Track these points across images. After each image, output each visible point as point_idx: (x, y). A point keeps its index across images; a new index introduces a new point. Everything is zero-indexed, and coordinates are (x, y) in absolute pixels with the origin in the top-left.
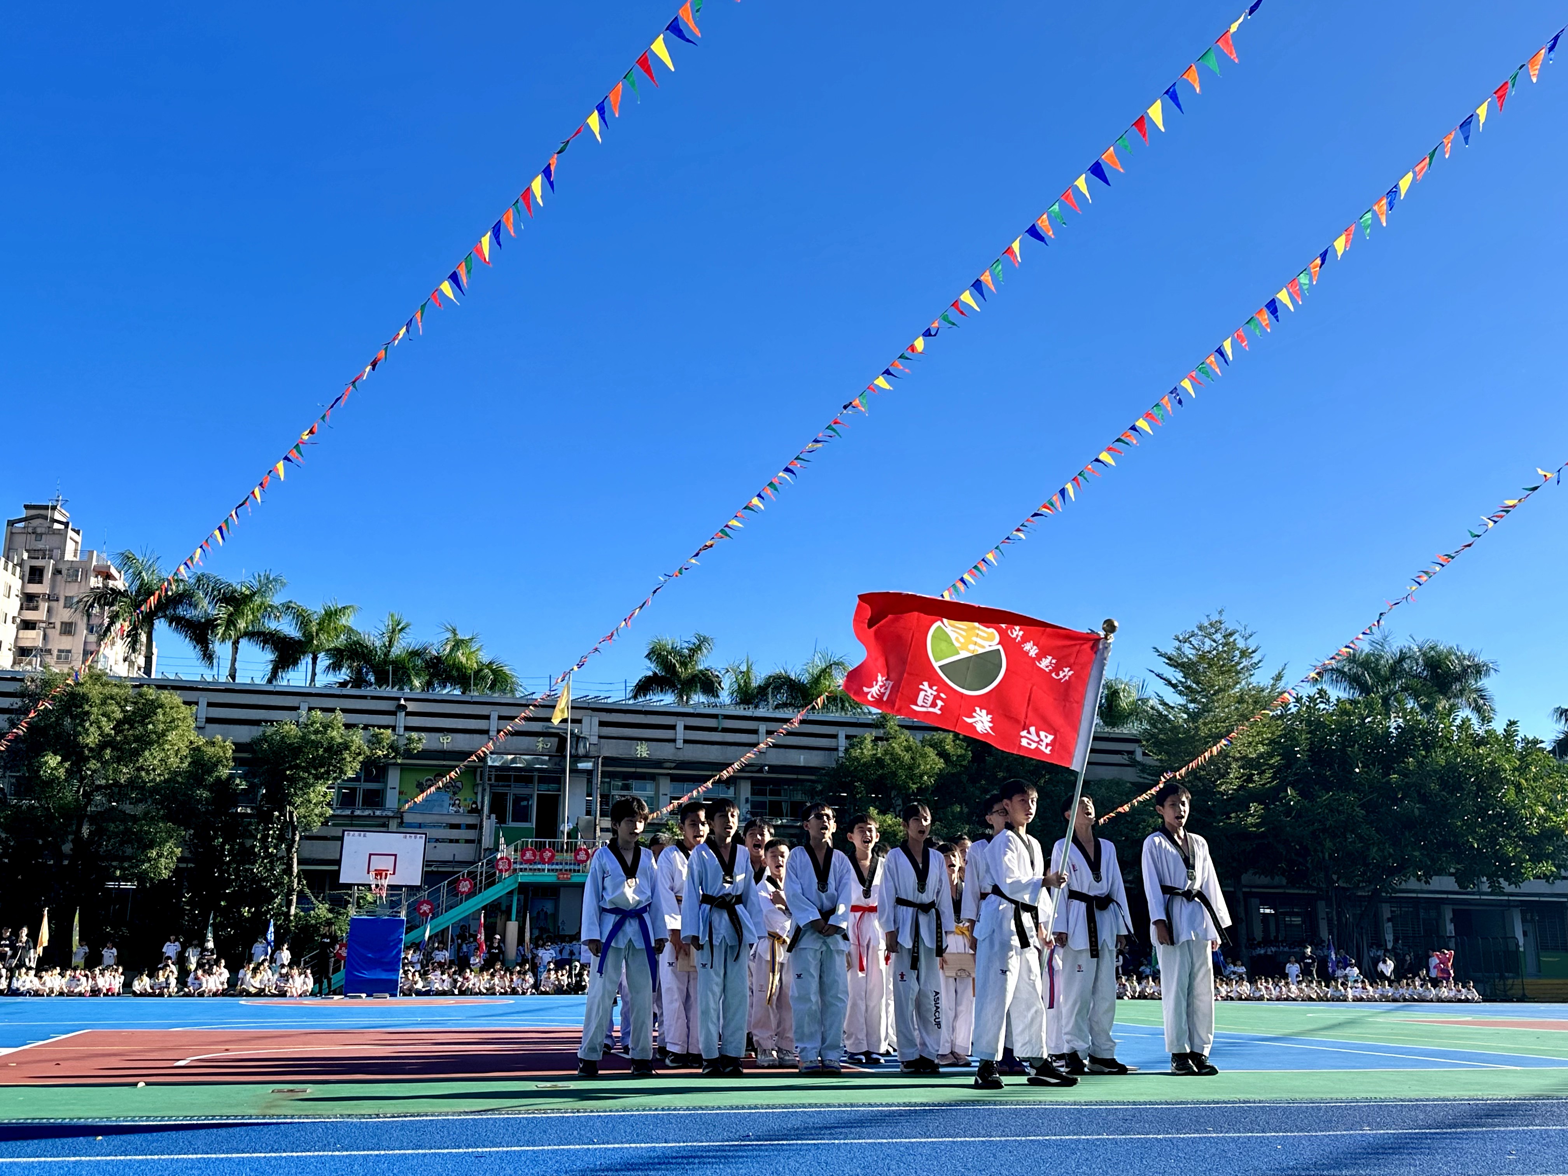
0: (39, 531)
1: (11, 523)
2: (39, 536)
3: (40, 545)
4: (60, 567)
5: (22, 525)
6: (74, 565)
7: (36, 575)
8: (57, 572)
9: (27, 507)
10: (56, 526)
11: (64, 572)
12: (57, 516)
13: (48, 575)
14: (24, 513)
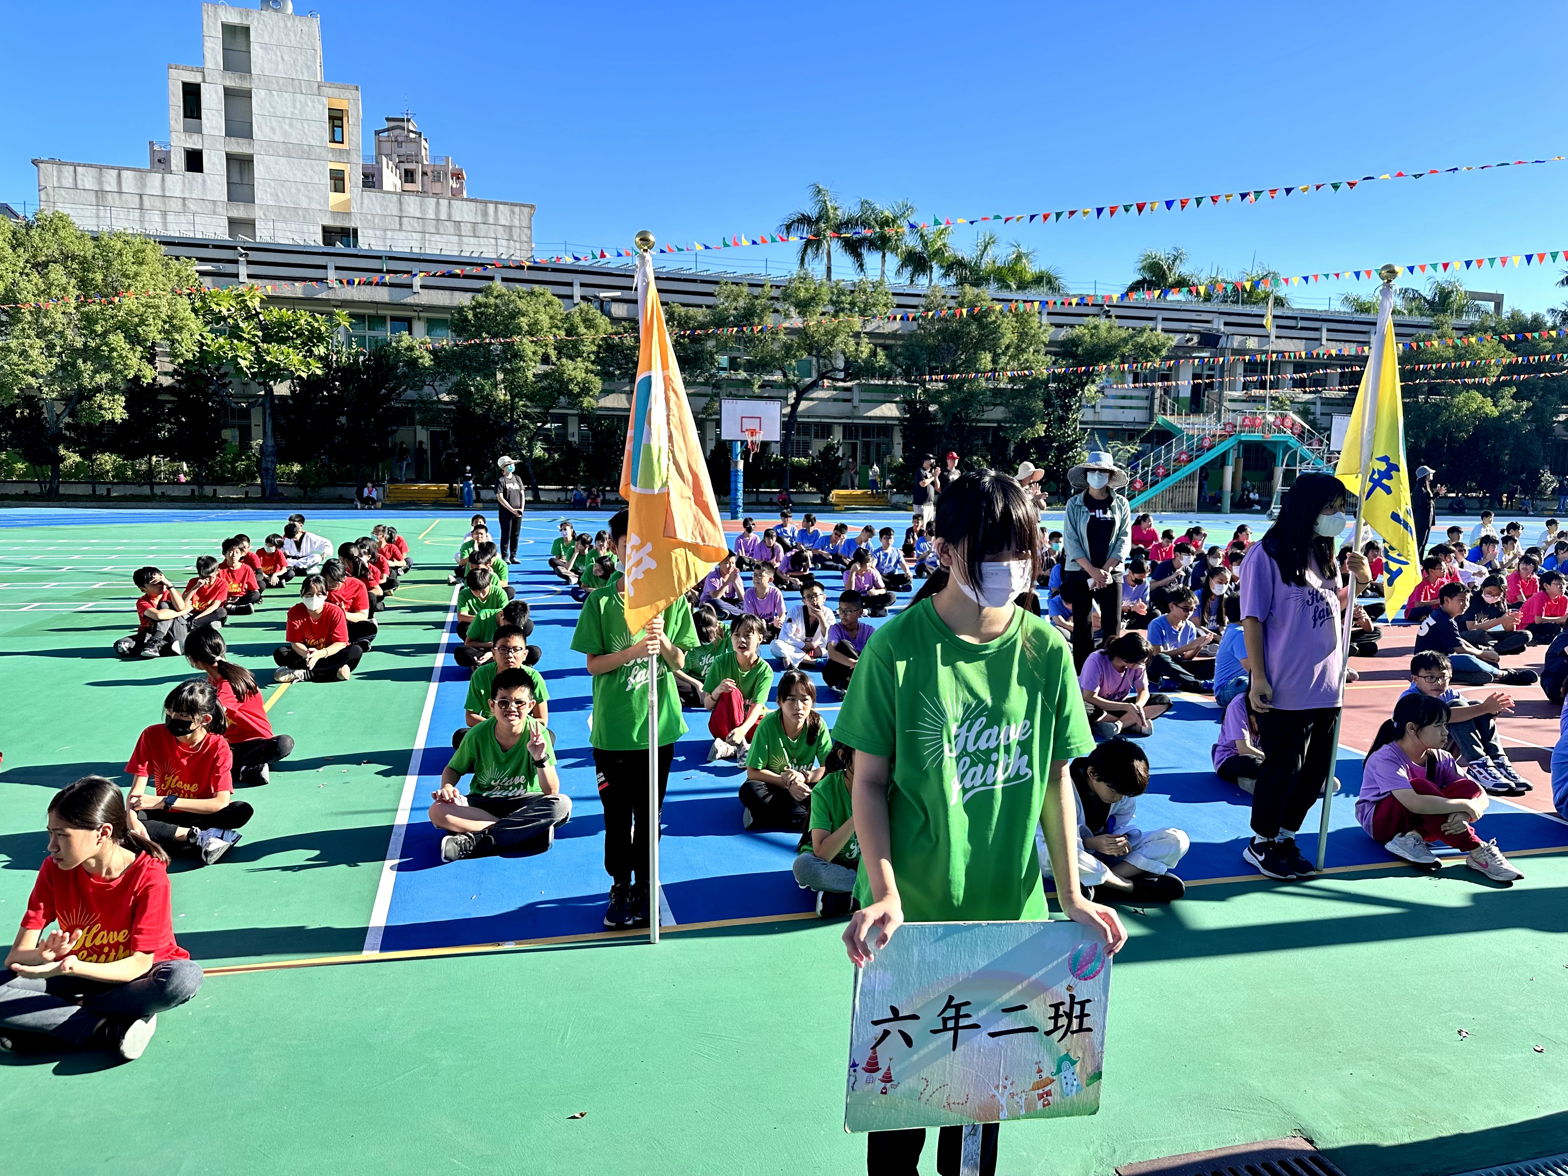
0: (400, 139)
1: (377, 133)
2: (400, 144)
3: (402, 151)
4: (425, 169)
5: (386, 134)
6: (437, 168)
7: (409, 176)
8: (424, 174)
9: (388, 119)
10: (412, 135)
11: (429, 173)
12: (411, 128)
13: (419, 177)
14: (386, 125)
